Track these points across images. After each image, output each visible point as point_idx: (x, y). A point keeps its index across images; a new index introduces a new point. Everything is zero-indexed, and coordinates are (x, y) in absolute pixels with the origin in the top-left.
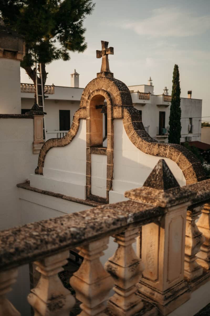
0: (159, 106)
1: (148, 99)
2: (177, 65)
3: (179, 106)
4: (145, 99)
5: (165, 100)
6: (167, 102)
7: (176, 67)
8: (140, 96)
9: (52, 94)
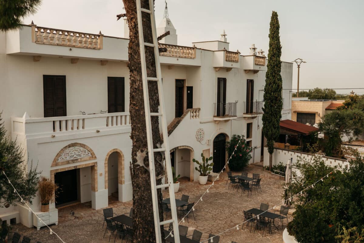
0: (247, 71)
1: (237, 62)
2: (275, 12)
3: (280, 73)
4: (233, 61)
5: (257, 63)
6: (259, 66)
7: (275, 16)
8: (227, 57)
9: (99, 49)
